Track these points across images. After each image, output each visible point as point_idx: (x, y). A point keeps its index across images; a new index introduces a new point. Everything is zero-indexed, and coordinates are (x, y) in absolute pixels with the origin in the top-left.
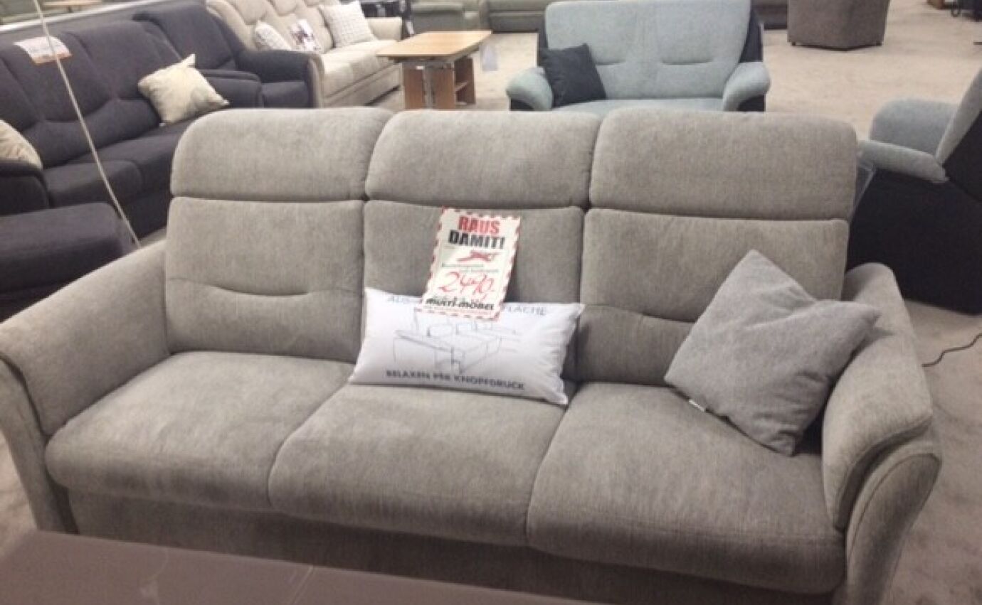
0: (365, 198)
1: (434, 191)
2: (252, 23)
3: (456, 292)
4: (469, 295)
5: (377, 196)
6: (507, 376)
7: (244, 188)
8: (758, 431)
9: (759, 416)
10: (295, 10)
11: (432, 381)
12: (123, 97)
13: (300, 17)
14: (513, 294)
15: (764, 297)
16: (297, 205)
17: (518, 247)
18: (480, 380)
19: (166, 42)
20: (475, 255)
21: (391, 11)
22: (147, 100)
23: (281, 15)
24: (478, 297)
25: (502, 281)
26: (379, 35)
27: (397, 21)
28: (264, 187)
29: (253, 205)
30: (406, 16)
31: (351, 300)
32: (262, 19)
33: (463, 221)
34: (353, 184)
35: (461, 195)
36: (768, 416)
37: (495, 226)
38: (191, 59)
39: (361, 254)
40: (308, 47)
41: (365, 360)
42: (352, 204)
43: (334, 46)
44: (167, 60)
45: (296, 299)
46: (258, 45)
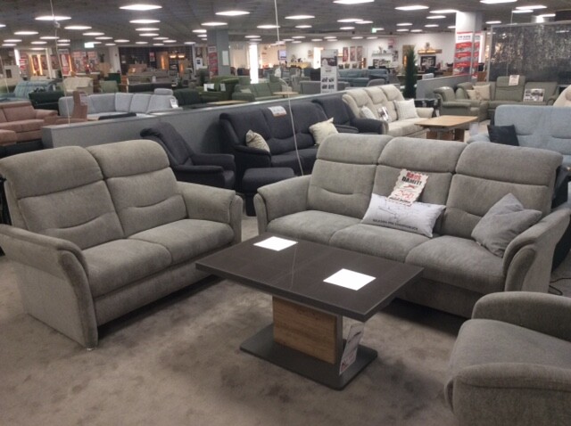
0: (377, 164)
1: (401, 163)
2: (361, 106)
3: (401, 197)
4: (404, 198)
5: (382, 164)
6: (412, 225)
7: (340, 158)
8: (492, 249)
9: (493, 244)
10: (382, 102)
11: (387, 225)
12: (302, 132)
13: (384, 105)
14: (420, 199)
15: (506, 207)
16: (355, 165)
17: (425, 185)
18: (403, 226)
19: (323, 112)
20: (410, 186)
21: (429, 104)
22: (311, 134)
23: (375, 103)
24: (407, 199)
25: (416, 195)
26: (420, 115)
27: (431, 109)
28: (346, 158)
29: (341, 164)
30: (435, 108)
31: (366, 197)
32: (366, 105)
33: (408, 174)
34: (375, 159)
35: (410, 166)
36: (496, 244)
37: (420, 177)
38: (332, 120)
39: (373, 183)
40: (385, 118)
41: (366, 216)
42: (373, 166)
43: (397, 119)
44: (322, 120)
45: (350, 196)
46: (361, 116)
